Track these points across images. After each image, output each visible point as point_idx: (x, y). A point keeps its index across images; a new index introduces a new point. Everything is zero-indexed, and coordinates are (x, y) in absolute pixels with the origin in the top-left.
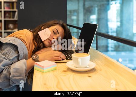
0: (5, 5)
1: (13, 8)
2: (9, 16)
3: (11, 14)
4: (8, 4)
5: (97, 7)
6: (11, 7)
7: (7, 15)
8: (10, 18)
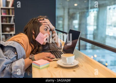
0: (2, 11)
1: (9, 14)
2: (6, 21)
3: (8, 19)
4: (5, 10)
5: (79, 13)
6: (7, 13)
7: (4, 20)
8: (7, 22)
